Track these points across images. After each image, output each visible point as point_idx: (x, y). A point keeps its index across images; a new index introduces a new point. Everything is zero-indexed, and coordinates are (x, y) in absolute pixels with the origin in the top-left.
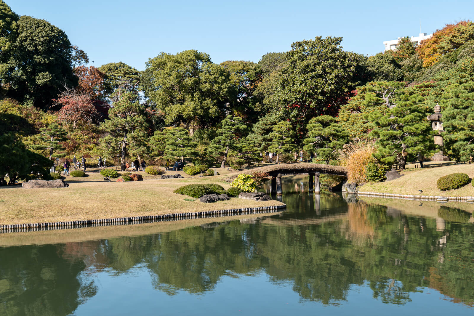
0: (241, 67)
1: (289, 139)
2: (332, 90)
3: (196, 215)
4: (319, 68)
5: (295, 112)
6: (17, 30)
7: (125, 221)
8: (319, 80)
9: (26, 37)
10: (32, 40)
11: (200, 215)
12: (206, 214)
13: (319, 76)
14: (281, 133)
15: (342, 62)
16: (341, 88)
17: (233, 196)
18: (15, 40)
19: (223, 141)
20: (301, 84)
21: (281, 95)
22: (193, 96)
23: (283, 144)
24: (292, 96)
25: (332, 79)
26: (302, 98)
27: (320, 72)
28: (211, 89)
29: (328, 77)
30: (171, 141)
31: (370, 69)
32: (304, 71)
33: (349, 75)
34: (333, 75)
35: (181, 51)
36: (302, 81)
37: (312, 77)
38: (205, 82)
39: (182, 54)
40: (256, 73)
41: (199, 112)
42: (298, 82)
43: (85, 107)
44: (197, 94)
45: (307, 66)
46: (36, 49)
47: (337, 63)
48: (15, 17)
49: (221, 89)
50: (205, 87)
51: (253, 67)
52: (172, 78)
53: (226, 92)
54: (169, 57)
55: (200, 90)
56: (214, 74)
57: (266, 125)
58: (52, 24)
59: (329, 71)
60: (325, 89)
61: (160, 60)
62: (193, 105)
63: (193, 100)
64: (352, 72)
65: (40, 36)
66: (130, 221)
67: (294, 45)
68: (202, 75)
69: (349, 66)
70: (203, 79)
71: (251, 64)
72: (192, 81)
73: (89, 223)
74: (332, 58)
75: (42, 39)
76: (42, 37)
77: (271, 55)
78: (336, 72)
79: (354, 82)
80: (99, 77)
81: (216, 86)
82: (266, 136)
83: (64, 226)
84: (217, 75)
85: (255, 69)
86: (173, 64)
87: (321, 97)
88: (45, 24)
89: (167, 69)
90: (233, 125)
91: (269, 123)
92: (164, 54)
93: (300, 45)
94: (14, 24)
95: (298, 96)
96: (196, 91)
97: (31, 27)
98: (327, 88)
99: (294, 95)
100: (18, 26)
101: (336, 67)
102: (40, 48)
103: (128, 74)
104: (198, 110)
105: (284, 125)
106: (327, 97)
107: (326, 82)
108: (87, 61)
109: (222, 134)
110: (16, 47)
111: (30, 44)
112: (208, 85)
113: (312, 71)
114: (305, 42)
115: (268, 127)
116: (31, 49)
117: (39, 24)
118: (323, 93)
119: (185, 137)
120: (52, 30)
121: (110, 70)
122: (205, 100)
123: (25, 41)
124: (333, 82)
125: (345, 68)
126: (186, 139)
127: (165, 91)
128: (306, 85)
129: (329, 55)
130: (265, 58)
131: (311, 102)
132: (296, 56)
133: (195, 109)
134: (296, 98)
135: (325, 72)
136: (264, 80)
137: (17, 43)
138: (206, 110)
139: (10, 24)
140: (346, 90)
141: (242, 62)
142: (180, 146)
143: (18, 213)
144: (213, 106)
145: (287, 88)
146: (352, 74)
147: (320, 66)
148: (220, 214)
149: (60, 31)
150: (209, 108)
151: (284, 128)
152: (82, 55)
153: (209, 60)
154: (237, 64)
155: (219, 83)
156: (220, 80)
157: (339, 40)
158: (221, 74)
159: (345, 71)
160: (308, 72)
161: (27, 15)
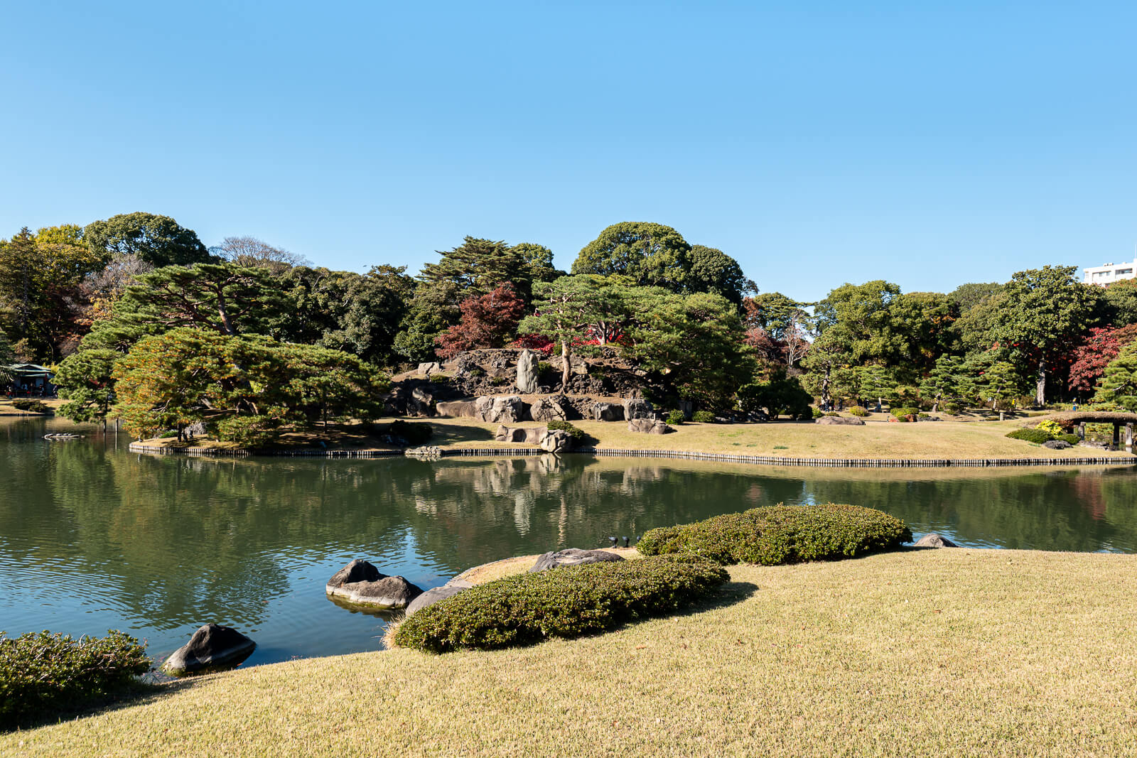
0: (931, 299)
1: (1011, 383)
2: (1065, 327)
3: (1051, 462)
4: (1050, 301)
5: (1016, 352)
6: (691, 259)
7: (983, 463)
8: (1050, 316)
9: (701, 267)
10: (707, 270)
11: (1055, 462)
12: (1061, 462)
13: (1049, 311)
14: (1001, 376)
15: (1079, 294)
16: (1077, 325)
17: (1074, 444)
18: (689, 272)
19: (938, 383)
20: (1026, 321)
21: (1000, 332)
22: (881, 331)
23: (1003, 388)
24: (1015, 334)
25: (1066, 315)
26: (1027, 336)
27: (1052, 306)
28: (902, 324)
29: (1061, 312)
30: (869, 380)
31: (1113, 303)
32: (1029, 305)
33: (1087, 310)
34: (1067, 311)
35: (866, 282)
36: (1028, 317)
37: (1040, 313)
38: (896, 316)
39: (871, 285)
40: (949, 306)
41: (889, 349)
42: (1023, 318)
43: (760, 341)
44: (886, 330)
45: (1035, 300)
46: (711, 279)
47: (1073, 297)
48: (687, 247)
49: (914, 324)
50: (897, 321)
51: (946, 300)
52: (859, 311)
53: (921, 327)
54: (854, 288)
55: (891, 325)
56: (907, 307)
57: (977, 366)
58: (725, 254)
59: (1063, 306)
60: (1057, 327)
61: (844, 292)
62: (881, 342)
63: (881, 336)
64: (1091, 306)
65: (714, 266)
66: (988, 463)
67: (1016, 276)
68: (893, 309)
69: (1088, 300)
70: (893, 312)
71: (942, 296)
72: (882, 315)
73: (949, 463)
74: (1065, 290)
75: (717, 269)
76: (717, 267)
77: (969, 287)
78: (1071, 307)
79: (1093, 319)
80: (754, 308)
81: (908, 321)
82: (976, 378)
83: (924, 464)
84: (911, 308)
85: (948, 302)
86: (860, 296)
87: (1052, 336)
88: (719, 254)
89: (853, 301)
90: (951, 365)
91: (980, 363)
92: (848, 286)
93: (1023, 276)
94: (688, 254)
95: (1023, 334)
96: (885, 326)
97: (705, 256)
98: (1060, 325)
99: (1017, 333)
100: (692, 255)
101: (1071, 300)
102: (714, 278)
103: (786, 305)
104: (887, 346)
105: (1005, 367)
106: (1058, 336)
107: (1059, 318)
108: (757, 291)
109: (936, 375)
110: (690, 277)
111: (705, 274)
112: (899, 320)
113: (1040, 305)
114: (1030, 273)
115: (979, 368)
116: (706, 279)
117: (713, 254)
118: (1054, 331)
119: (884, 376)
120: (727, 260)
121: (765, 301)
122: (895, 336)
123: (700, 271)
124: (1068, 318)
125: (1082, 302)
126: (885, 379)
127: (847, 325)
128: (1033, 321)
129: (1063, 287)
130: (961, 289)
131: (1039, 341)
132: (1020, 288)
133: (884, 346)
134: (1020, 337)
135: (1057, 307)
136: (963, 314)
137: (692, 273)
138: (897, 348)
139: (684, 253)
140: (1083, 328)
141: (931, 293)
142: (877, 386)
143: (878, 448)
144: (905, 342)
145: (1007, 324)
146: (1091, 310)
147: (1052, 300)
148: (1067, 462)
149: (733, 261)
150: (900, 345)
151: (1005, 370)
152: (753, 286)
153: (898, 292)
154: (926, 296)
155: (911, 317)
156: (913, 314)
157: (1072, 270)
158: (915, 308)
159: (1082, 306)
160: (1035, 307)
161: (700, 244)
